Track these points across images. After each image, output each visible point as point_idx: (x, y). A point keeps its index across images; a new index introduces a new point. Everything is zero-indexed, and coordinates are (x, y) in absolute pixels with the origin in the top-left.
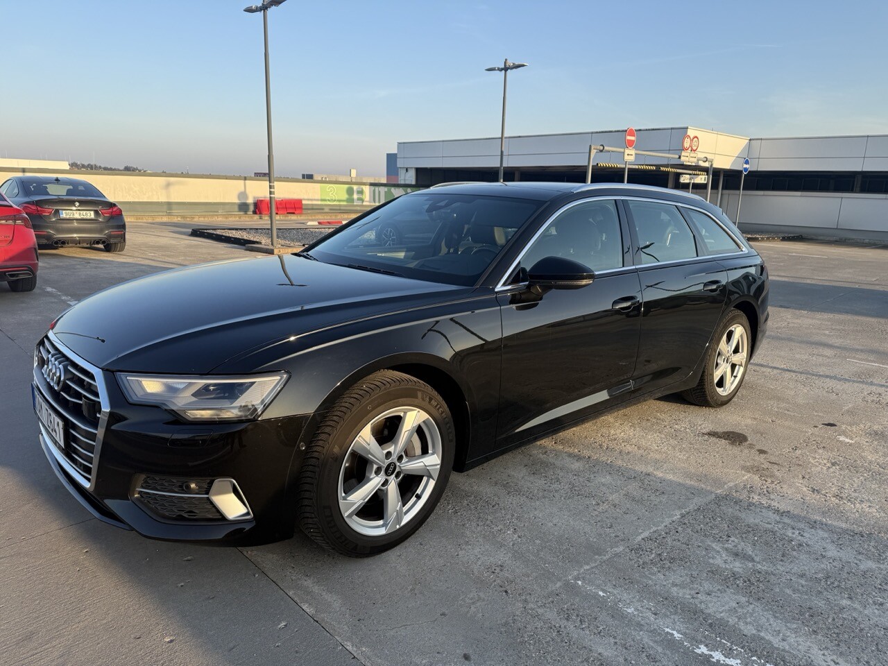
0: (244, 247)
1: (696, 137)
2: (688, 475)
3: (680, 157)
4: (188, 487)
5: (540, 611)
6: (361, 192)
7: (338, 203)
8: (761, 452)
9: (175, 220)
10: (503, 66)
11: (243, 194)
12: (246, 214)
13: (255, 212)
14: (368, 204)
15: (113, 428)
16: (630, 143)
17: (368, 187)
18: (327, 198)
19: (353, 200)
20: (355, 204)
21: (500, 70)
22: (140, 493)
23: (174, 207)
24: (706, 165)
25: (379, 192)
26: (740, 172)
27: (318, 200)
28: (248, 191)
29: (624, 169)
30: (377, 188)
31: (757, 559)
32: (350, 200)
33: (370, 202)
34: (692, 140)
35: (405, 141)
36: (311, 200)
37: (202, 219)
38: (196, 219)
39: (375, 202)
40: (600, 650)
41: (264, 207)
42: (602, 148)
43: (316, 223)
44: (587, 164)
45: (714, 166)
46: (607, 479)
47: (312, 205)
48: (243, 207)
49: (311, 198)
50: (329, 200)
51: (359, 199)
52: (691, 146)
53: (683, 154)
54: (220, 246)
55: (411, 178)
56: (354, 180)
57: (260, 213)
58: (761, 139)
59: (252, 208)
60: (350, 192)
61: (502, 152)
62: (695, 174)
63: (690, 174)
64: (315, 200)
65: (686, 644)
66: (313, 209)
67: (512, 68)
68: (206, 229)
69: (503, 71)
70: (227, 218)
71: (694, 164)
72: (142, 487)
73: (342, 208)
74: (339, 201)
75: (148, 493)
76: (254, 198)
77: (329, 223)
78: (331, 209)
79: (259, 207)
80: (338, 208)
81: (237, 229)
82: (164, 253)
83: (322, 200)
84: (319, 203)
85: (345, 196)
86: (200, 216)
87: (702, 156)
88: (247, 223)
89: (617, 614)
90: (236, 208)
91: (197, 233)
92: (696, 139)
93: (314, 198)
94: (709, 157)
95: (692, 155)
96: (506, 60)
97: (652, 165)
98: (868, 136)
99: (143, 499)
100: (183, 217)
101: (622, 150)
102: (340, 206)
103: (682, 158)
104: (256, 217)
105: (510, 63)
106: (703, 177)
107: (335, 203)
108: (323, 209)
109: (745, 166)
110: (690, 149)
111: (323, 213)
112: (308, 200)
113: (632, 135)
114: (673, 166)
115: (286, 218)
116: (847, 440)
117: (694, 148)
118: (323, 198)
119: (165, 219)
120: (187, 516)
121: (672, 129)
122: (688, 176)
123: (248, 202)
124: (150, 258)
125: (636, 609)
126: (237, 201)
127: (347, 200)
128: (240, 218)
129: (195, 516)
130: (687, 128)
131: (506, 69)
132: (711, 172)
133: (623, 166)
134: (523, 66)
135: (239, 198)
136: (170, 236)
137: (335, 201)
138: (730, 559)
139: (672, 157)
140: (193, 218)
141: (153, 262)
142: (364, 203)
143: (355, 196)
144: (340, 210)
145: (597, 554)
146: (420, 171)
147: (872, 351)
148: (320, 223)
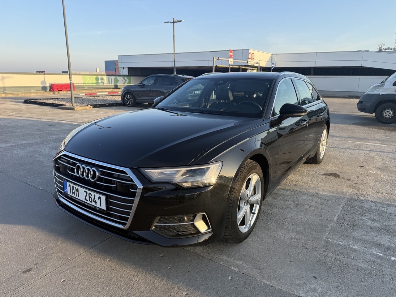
0: (58, 108)
1: (253, 53)
2: (331, 192)
3: (247, 62)
4: (184, 220)
5: (326, 253)
6: (102, 79)
7: (91, 85)
8: (349, 180)
9: (9, 96)
10: (172, 21)
11: (44, 82)
12: (46, 91)
13: (50, 90)
14: (106, 84)
15: (145, 195)
16: (231, 56)
17: (105, 76)
18: (86, 82)
19: (99, 83)
20: (100, 85)
21: (171, 23)
22: (156, 226)
23: (7, 89)
24: (257, 65)
25: (111, 79)
26: (271, 68)
27: (82, 83)
28: (46, 80)
29: (229, 67)
30: (110, 77)
31: (381, 221)
32: (97, 83)
33: (107, 83)
34: (252, 55)
35: (122, 55)
36: (78, 83)
37: (23, 95)
38: (20, 95)
39: (110, 84)
40: (360, 265)
41: (54, 87)
42: (218, 58)
43: (84, 94)
44: (212, 65)
45: (260, 66)
46: (304, 197)
47: (79, 86)
48: (44, 88)
49: (78, 82)
50: (87, 83)
51: (102, 82)
52: (251, 57)
53: (249, 60)
54: (44, 107)
55: (126, 72)
56: (98, 74)
57: (53, 91)
58: (276, 54)
59: (49, 88)
60: (97, 79)
61: (174, 60)
62: (252, 69)
63: (251, 69)
64: (80, 83)
65: (386, 257)
66: (79, 88)
67: (176, 22)
68: (32, 100)
69: (173, 23)
70: (36, 94)
71: (252, 65)
72: (157, 223)
73: (93, 87)
74: (92, 83)
75: (161, 225)
76: (49, 83)
77: (90, 94)
78: (88, 88)
79: (52, 88)
80: (92, 87)
81: (47, 99)
82: (18, 112)
83: (84, 83)
84: (82, 85)
85: (95, 81)
86: (22, 93)
87: (255, 61)
88: (48, 96)
89: (354, 250)
90: (41, 89)
91: (27, 101)
92: (253, 54)
93: (79, 82)
94: (258, 62)
95: (252, 61)
96: (174, 18)
97: (237, 66)
98: (317, 53)
99: (157, 229)
100: (13, 94)
101: (228, 59)
102: (93, 86)
103: (248, 62)
104: (52, 93)
105: (175, 20)
106: (256, 70)
107: (90, 85)
108: (84, 88)
109: (273, 65)
110: (251, 59)
111: (85, 89)
112: (77, 83)
113: (231, 52)
114: (245, 66)
115: (67, 93)
116: (373, 172)
117: (253, 58)
118: (84, 82)
119: (4, 96)
120: (181, 234)
121: (243, 50)
122: (250, 70)
123: (46, 85)
124: (12, 115)
125: (358, 247)
126: (41, 85)
127: (96, 83)
128: (43, 93)
129: (185, 233)
130: (249, 49)
131: (174, 22)
132: (259, 68)
133: (229, 66)
134: (182, 21)
135: (42, 84)
136: (13, 104)
137: (90, 83)
138: (373, 222)
139: (244, 62)
140: (19, 94)
141: (15, 117)
142: (105, 84)
143: (100, 81)
144: (93, 88)
145: (327, 228)
146: (130, 69)
147: (352, 138)
148: (86, 94)
